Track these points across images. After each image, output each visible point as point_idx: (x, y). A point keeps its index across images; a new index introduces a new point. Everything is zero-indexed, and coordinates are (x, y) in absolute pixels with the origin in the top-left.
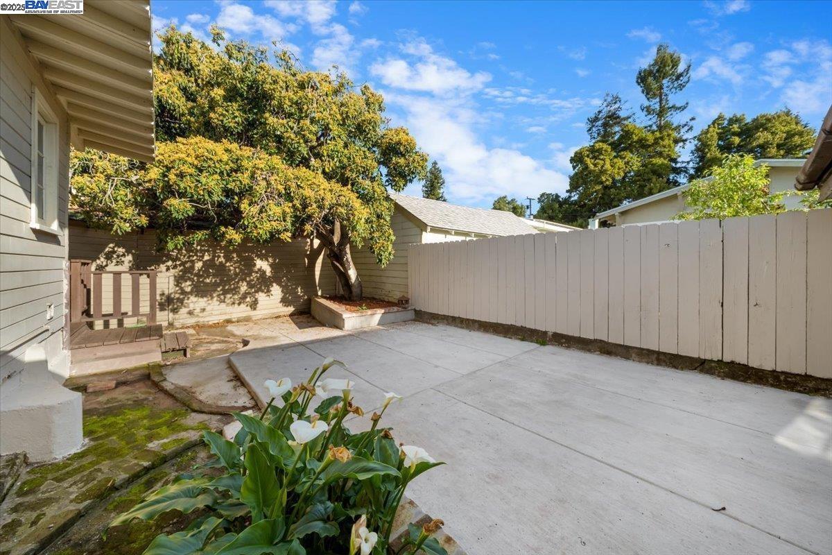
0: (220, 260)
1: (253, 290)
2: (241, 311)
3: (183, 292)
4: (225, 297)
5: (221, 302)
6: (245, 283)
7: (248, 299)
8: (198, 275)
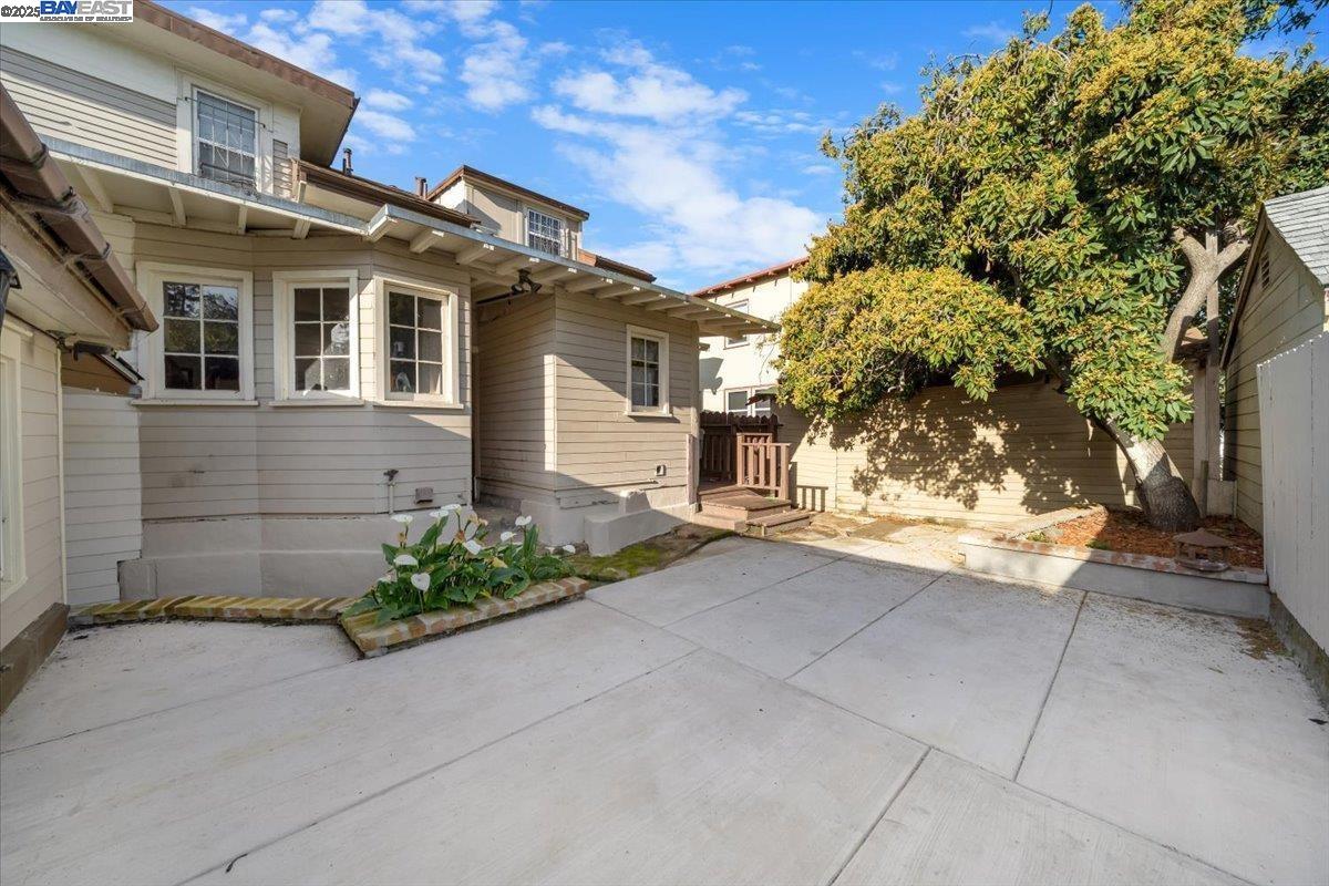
0: (920, 429)
1: (970, 477)
2: (950, 507)
3: (877, 471)
4: (926, 483)
5: (920, 489)
6: (956, 464)
7: (960, 491)
8: (892, 449)
